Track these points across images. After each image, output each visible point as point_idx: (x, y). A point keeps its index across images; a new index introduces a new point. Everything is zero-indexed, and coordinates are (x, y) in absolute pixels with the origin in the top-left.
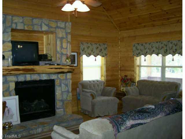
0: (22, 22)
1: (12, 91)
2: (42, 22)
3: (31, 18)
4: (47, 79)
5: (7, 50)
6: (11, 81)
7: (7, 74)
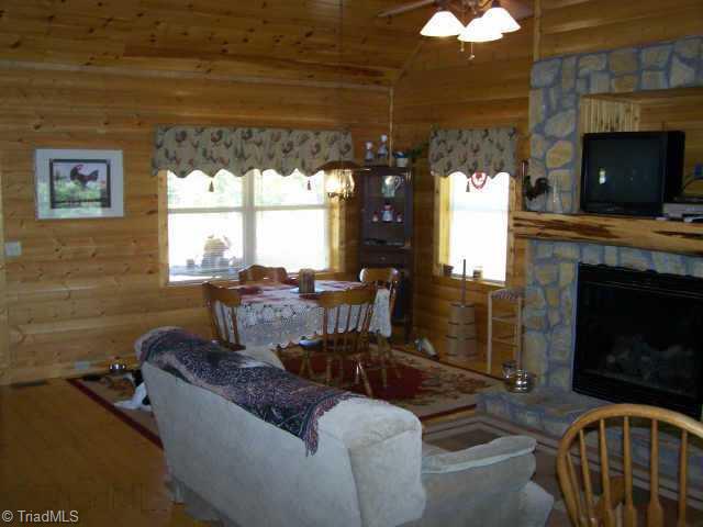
0: (603, 72)
1: (564, 288)
2: (672, 53)
3: (635, 50)
4: (674, 272)
5: (559, 166)
6: (565, 260)
7: (539, 234)
